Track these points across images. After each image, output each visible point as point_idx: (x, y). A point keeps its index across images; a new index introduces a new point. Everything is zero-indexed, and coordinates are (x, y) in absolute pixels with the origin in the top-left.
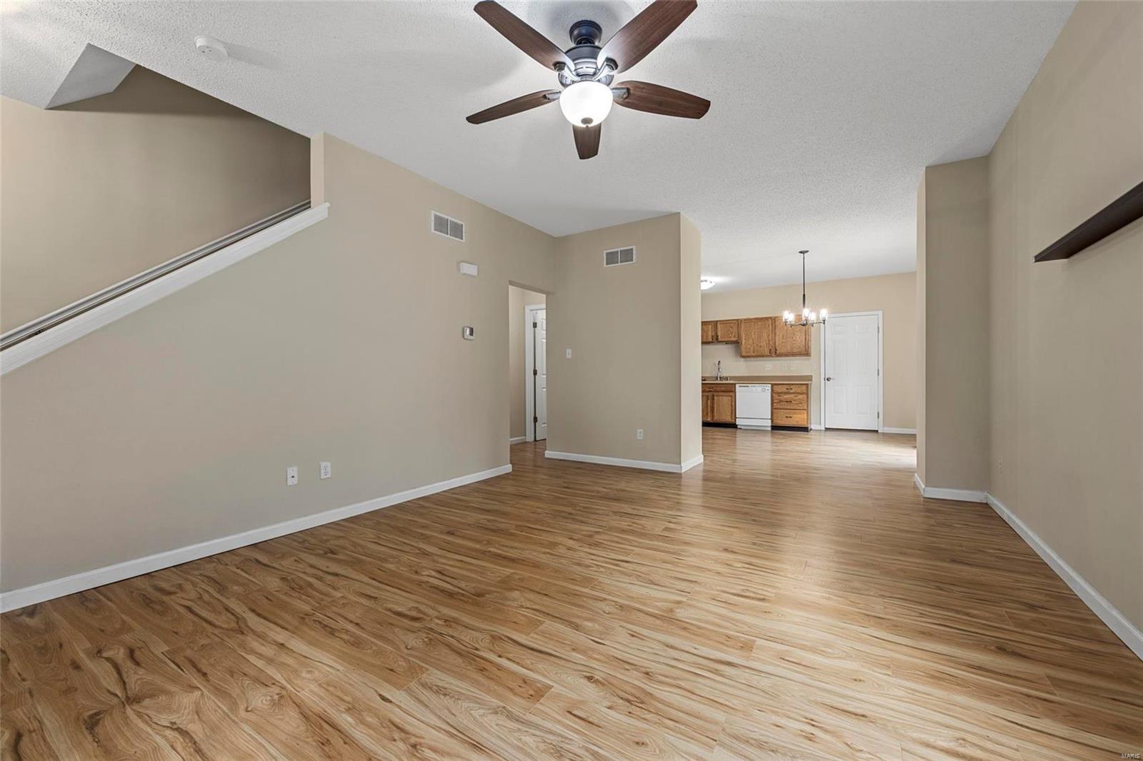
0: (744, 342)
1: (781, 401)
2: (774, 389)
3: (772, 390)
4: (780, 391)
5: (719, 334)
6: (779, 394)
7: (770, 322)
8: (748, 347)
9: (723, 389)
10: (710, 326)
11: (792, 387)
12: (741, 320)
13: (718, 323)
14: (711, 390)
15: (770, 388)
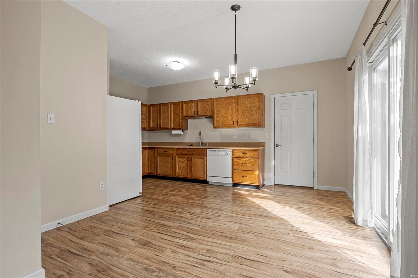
0: (215, 116)
1: (239, 163)
2: (234, 154)
3: (233, 155)
4: (238, 156)
5: (199, 110)
6: (237, 158)
7: (234, 99)
8: (219, 119)
9: (198, 152)
10: (193, 104)
11: (247, 152)
12: (214, 99)
13: (198, 101)
14: (190, 153)
15: (231, 153)
